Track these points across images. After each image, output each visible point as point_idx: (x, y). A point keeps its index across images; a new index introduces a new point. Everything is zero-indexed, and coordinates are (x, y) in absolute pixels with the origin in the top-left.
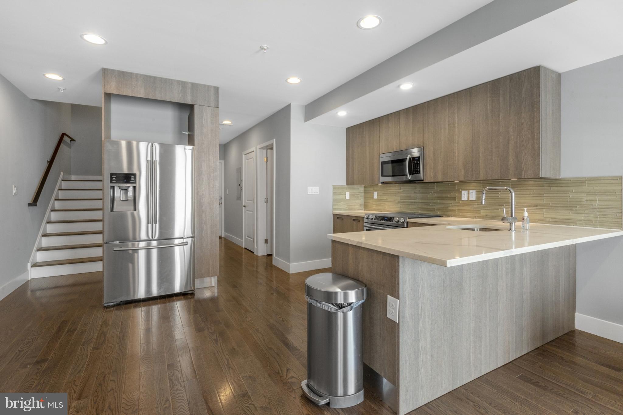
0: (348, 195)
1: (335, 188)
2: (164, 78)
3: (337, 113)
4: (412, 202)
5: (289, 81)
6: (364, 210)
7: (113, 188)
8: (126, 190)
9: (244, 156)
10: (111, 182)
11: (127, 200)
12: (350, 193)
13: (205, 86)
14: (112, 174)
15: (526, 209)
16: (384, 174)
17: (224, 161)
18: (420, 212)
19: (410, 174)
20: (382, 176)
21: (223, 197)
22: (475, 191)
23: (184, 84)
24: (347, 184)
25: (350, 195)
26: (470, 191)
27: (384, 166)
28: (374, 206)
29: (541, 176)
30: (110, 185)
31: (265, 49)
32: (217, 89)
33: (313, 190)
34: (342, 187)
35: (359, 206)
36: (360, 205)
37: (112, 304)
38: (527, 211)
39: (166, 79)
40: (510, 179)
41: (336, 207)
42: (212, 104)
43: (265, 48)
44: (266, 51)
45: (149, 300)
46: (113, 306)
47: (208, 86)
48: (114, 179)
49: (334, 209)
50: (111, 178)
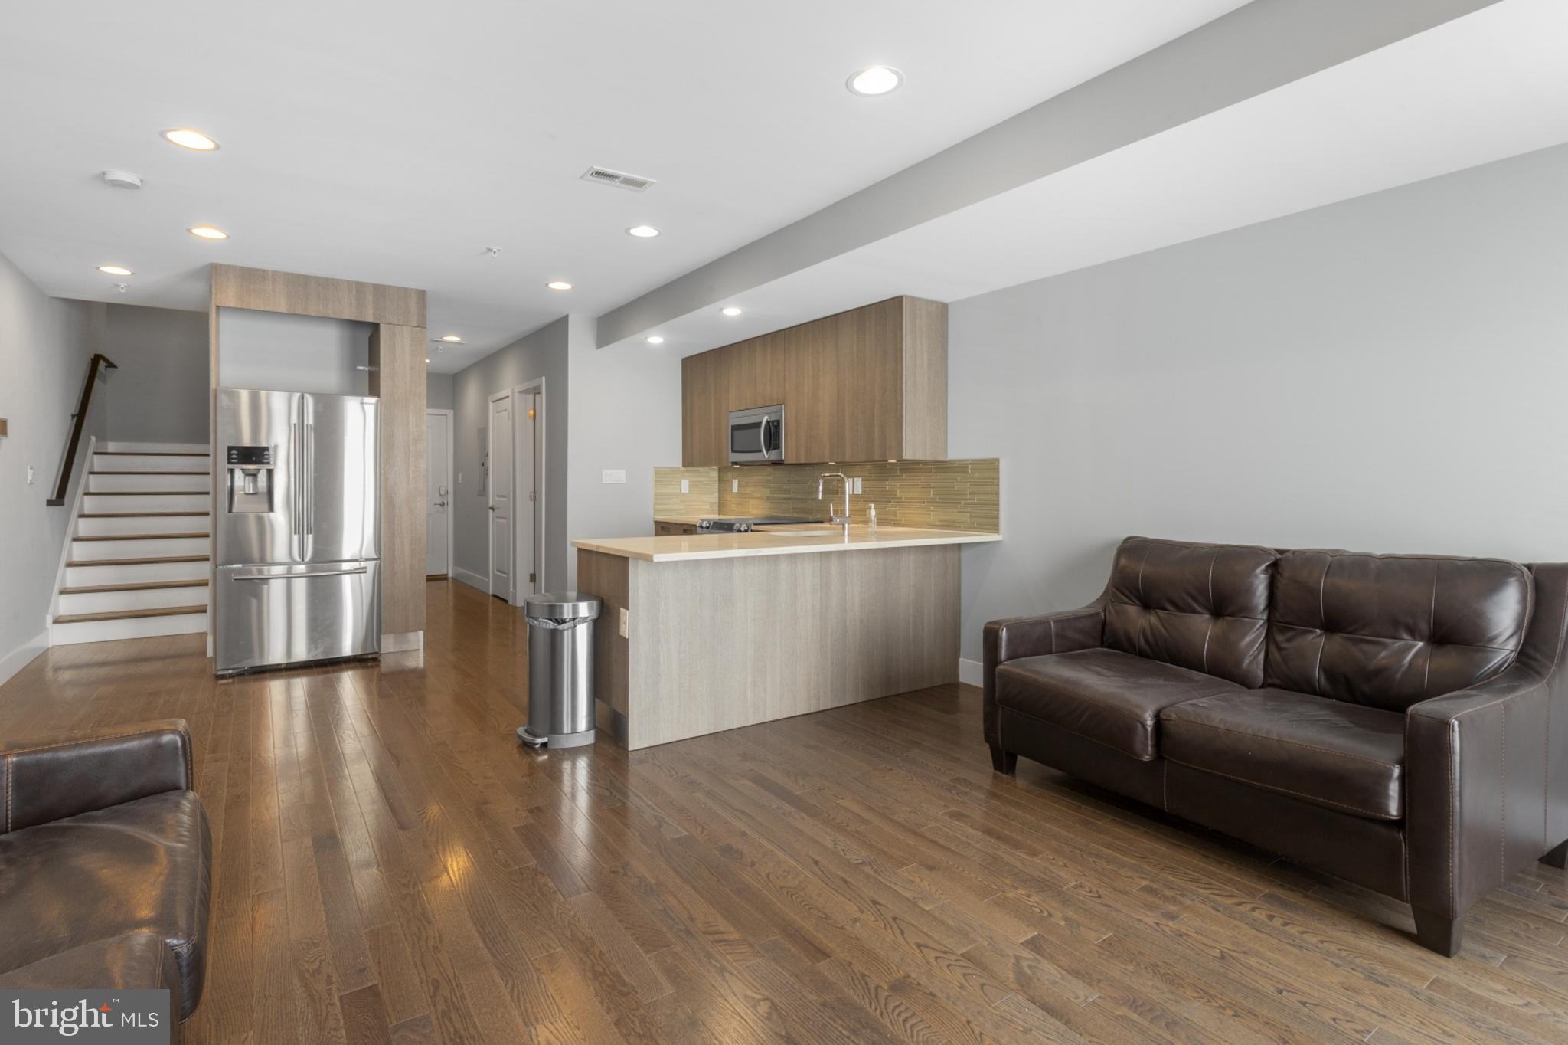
0: (685, 486)
1: (658, 471)
2: (323, 278)
3: (646, 338)
4: (785, 499)
5: (551, 285)
6: (719, 514)
7: (232, 471)
8: (254, 475)
9: (491, 405)
10: (229, 462)
11: (255, 494)
12: (690, 482)
13: (399, 289)
14: (230, 449)
15: (873, 505)
16: (735, 449)
17: (452, 411)
18: (795, 515)
19: (768, 450)
20: (733, 451)
21: (451, 490)
22: (861, 479)
23: (360, 287)
24: (684, 465)
25: (690, 486)
26: (856, 479)
27: (736, 433)
28: (733, 506)
29: (904, 458)
30: (228, 466)
31: (495, 252)
32: (422, 295)
33: (614, 476)
34: (674, 470)
35: (708, 507)
36: (711, 504)
37: (230, 672)
38: (875, 509)
39: (328, 279)
40: (887, 461)
41: (661, 507)
42: (414, 322)
43: (495, 250)
44: (496, 256)
45: (292, 669)
46: (232, 676)
47: (406, 289)
48: (234, 456)
49: (656, 512)
50: (229, 455)
